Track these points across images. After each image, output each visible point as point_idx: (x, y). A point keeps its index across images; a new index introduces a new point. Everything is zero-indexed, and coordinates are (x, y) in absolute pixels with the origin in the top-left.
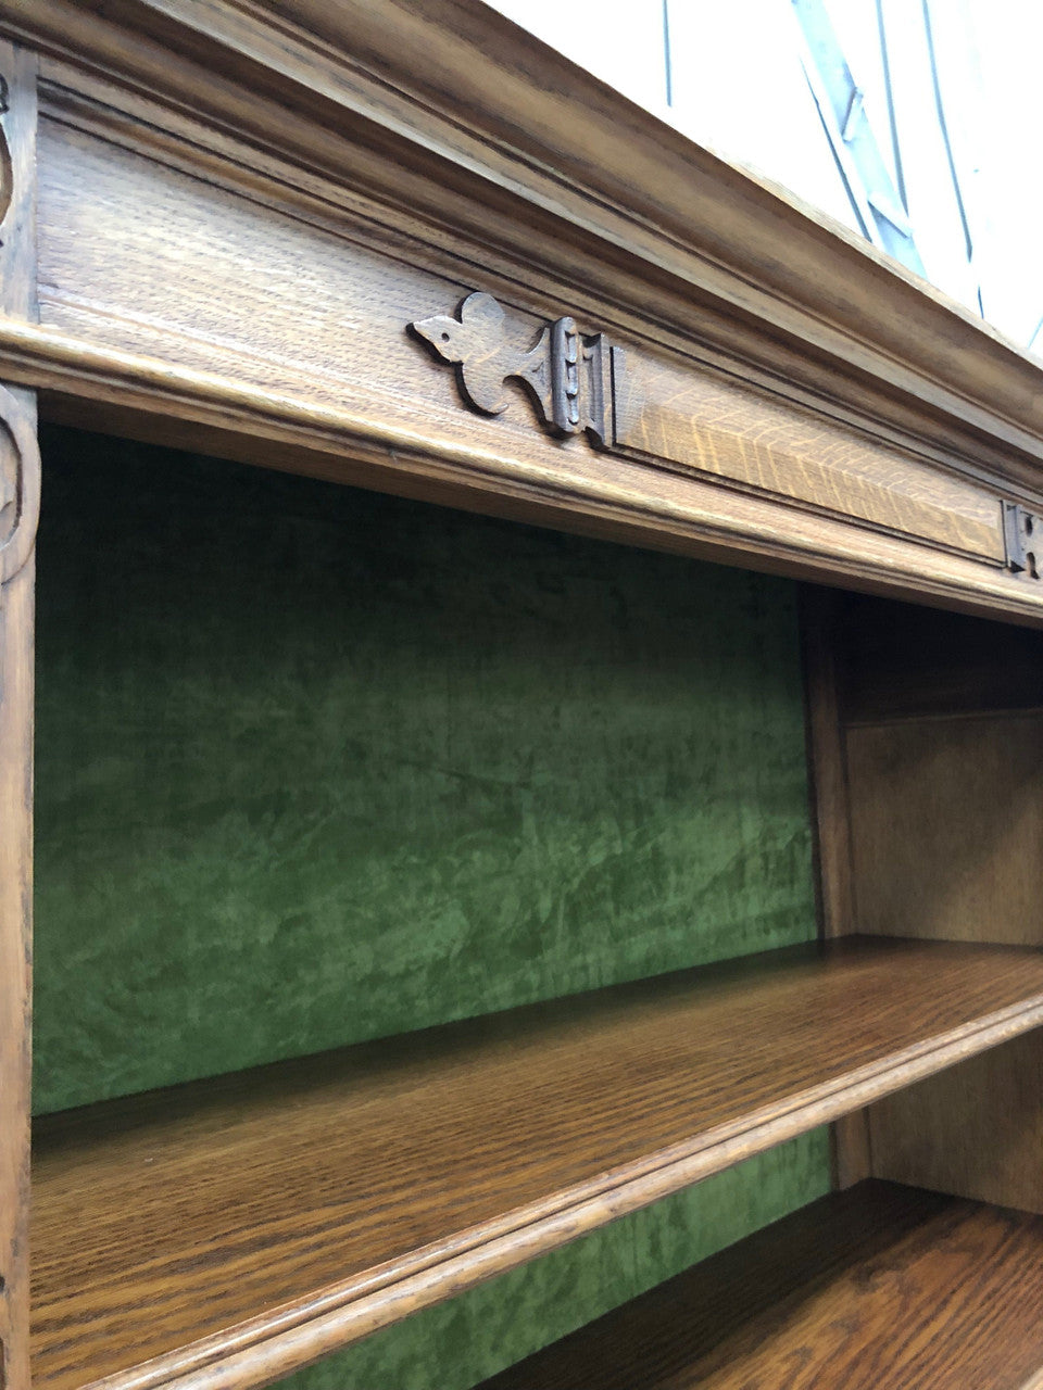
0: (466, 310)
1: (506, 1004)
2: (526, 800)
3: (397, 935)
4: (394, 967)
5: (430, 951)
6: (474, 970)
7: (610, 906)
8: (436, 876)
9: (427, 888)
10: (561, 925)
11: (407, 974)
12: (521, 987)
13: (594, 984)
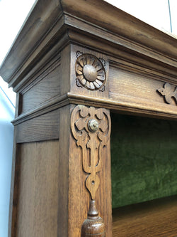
0: (165, 86)
1: (152, 199)
2: (155, 162)
3: (134, 186)
4: (134, 192)
5: (140, 189)
6: (147, 192)
7: (169, 181)
8: (140, 175)
9: (139, 177)
10: (161, 184)
11: (136, 193)
12: (155, 196)
13: (167, 195)
